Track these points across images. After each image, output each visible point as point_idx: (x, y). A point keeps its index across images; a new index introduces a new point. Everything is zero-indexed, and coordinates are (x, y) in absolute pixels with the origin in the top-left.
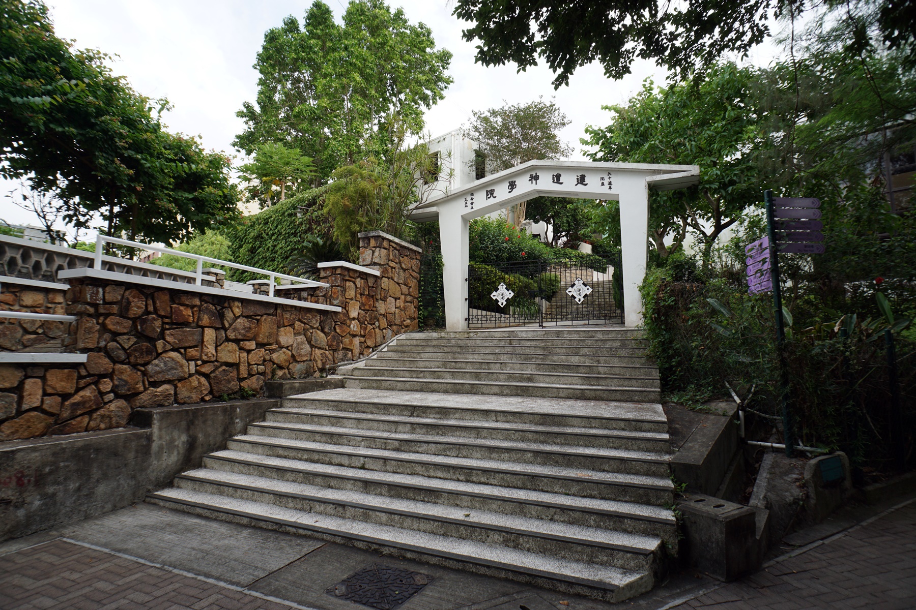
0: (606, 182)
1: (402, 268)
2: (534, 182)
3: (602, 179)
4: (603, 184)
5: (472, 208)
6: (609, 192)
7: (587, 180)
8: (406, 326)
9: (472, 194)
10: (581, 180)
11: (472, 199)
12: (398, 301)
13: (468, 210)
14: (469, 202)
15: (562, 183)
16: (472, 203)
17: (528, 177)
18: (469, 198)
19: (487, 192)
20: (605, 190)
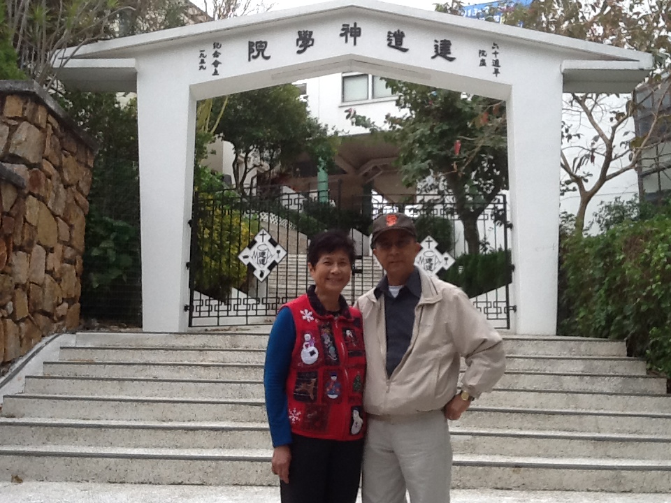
0: (489, 59)
1: (63, 181)
2: (351, 40)
3: (482, 53)
4: (483, 63)
5: (216, 73)
6: (493, 78)
7: (454, 52)
8: (62, 318)
9: (216, 45)
10: (443, 50)
11: (216, 55)
12: (51, 255)
13: (207, 76)
14: (210, 60)
15: (405, 50)
16: (216, 64)
17: (338, 29)
18: (209, 52)
19: (251, 44)
20: (486, 73)
